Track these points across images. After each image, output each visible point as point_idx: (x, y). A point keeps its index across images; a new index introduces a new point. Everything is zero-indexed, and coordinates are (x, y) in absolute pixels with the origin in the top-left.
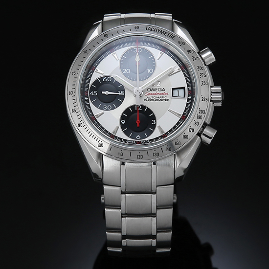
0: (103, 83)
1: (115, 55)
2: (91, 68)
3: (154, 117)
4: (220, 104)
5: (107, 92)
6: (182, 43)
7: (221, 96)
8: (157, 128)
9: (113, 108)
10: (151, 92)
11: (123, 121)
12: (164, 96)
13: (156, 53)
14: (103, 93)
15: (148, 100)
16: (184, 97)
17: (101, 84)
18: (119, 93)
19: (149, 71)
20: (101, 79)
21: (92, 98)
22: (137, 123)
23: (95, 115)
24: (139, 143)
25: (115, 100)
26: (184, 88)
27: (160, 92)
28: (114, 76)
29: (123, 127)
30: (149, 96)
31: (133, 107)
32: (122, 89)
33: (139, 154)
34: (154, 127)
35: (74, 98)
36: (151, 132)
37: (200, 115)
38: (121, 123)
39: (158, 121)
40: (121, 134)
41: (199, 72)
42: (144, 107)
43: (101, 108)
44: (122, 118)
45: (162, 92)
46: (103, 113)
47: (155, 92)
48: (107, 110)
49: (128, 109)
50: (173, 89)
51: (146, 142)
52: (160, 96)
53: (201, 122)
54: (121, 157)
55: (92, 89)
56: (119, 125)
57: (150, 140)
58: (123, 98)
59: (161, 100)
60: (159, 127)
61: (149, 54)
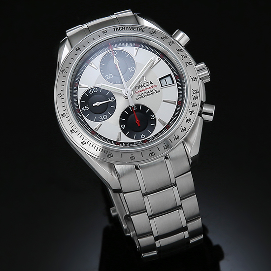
0: (91, 95)
1: (93, 65)
2: (74, 85)
3: (151, 112)
4: (208, 80)
5: (98, 103)
6: (153, 32)
7: (207, 72)
8: (158, 122)
9: (109, 117)
10: (139, 90)
11: (123, 126)
12: (154, 88)
13: (131, 50)
14: (94, 105)
15: (140, 98)
16: (173, 83)
17: (88, 97)
18: (110, 101)
19: (130, 69)
20: (87, 92)
21: (85, 113)
22: (137, 122)
23: (94, 128)
24: (146, 141)
25: (108, 109)
26: (170, 75)
27: (148, 87)
28: (99, 85)
29: (124, 131)
30: (140, 93)
31: (127, 109)
32: (111, 95)
33: (151, 152)
34: (154, 121)
35: (68, 119)
36: (153, 128)
37: (195, 95)
38: (122, 128)
39: (156, 115)
40: (125, 139)
41: (180, 55)
42: (138, 106)
43: (98, 120)
44: (121, 122)
45: (150, 86)
46: (101, 125)
47: (144, 88)
48: (104, 120)
49: (123, 113)
50: (160, 79)
51: (153, 138)
52: (149, 90)
53: (198, 102)
54: (133, 161)
55: (82, 105)
56: (121, 131)
57: (155, 136)
58: (114, 103)
59: (152, 94)
60: (160, 120)
61: (124, 53)
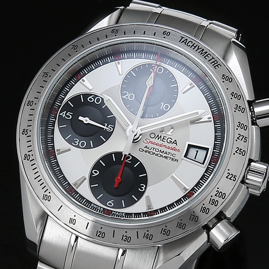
0: (86, 103)
1: (119, 66)
2: (76, 75)
3: (145, 180)
4: (257, 193)
5: (87, 119)
6: (228, 78)
7: (261, 180)
8: (143, 198)
9: (88, 147)
10: (153, 140)
11: (96, 172)
12: (173, 152)
13: (183, 80)
14: (81, 118)
15: (146, 151)
16: (203, 163)
17: (83, 103)
18: (105, 127)
19: (163, 106)
20: (86, 96)
21: (62, 121)
22: (116, 181)
23: (56, 148)
24: (109, 212)
25: (94, 136)
26: (207, 149)
27: (168, 145)
28: (106, 97)
29: (92, 180)
30: (150, 145)
31: (119, 154)
32: (112, 121)
33: (101, 230)
34: (140, 195)
36: (131, 203)
37: (216, 198)
38: (91, 174)
39: (148, 188)
40: (85, 190)
41: (237, 132)
42: (135, 160)
43: (70, 141)
44: (97, 166)
45: (170, 145)
46: (69, 150)
47: (160, 142)
48: (78, 147)
49: (110, 155)
50: (190, 146)
51: (120, 215)
52: (166, 150)
53: (214, 211)
54: (71, 225)
55: (67, 107)
56: (87, 176)
57: (127, 214)
58: (108, 135)
59: (166, 157)
60: (148, 198)
61: (172, 79)
